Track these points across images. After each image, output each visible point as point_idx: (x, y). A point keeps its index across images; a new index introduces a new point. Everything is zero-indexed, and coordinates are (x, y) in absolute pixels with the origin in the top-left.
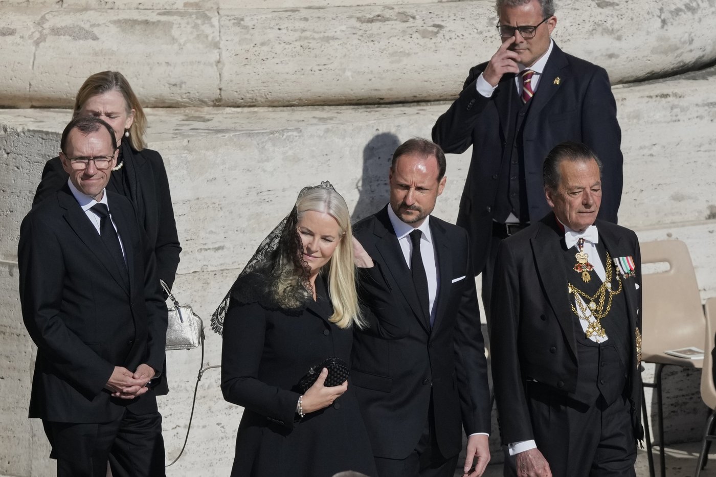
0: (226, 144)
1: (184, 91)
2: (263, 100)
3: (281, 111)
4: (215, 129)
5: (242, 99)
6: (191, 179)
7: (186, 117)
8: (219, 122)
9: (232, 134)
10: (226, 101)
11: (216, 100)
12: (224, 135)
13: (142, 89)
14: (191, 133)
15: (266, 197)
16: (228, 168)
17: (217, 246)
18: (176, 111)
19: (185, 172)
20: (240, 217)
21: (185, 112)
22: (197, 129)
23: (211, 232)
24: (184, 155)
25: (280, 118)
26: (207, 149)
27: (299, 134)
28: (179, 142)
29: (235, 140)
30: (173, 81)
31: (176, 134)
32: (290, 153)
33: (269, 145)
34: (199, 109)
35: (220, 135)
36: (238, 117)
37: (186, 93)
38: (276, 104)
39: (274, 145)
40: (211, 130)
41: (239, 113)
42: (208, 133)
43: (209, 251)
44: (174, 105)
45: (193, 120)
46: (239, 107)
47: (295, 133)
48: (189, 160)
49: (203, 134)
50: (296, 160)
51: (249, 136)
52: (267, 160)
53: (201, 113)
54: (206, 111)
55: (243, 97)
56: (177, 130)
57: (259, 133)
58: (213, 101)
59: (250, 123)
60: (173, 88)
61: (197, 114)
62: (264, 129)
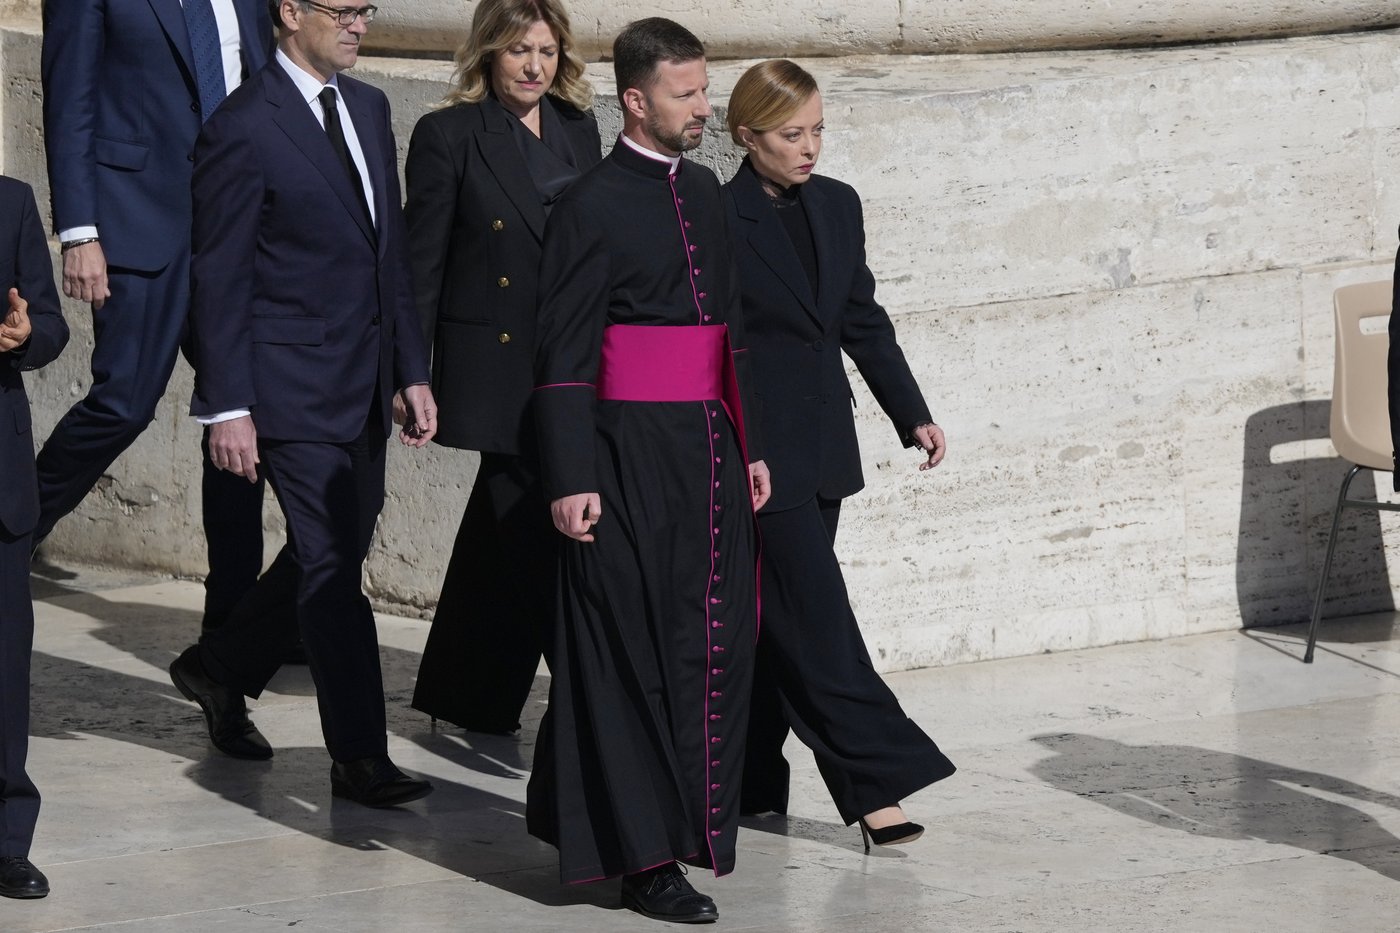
0: (911, 114)
1: (844, 30)
2: (969, 42)
3: (999, 58)
4: (894, 88)
5: (937, 40)
6: (857, 170)
7: (848, 71)
8: (900, 77)
9: (920, 97)
10: (910, 44)
11: (895, 43)
12: (908, 98)
13: (776, 27)
14: (855, 96)
15: (977, 197)
16: (916, 152)
17: (899, 275)
18: (832, 61)
19: (847, 159)
20: (937, 229)
21: (845, 62)
22: (865, 90)
23: (890, 253)
24: (846, 132)
25: (998, 69)
26: (882, 122)
27: (1028, 96)
28: (838, 111)
29: (926, 106)
30: (825, 14)
31: (832, 98)
32: (1014, 125)
33: (980, 114)
34: (868, 57)
35: (901, 99)
36: (930, 70)
37: (846, 33)
38: (989, 48)
39: (988, 114)
40: (888, 91)
41: (931, 63)
42: (883, 96)
43: (886, 283)
44: (828, 53)
45: (859, 76)
46: (931, 53)
47: (1022, 94)
48: (853, 139)
49: (875, 98)
50: (1023, 136)
51: (949, 99)
52: (978, 138)
53: (870, 64)
54: (878, 61)
55: (937, 37)
56: (832, 91)
57: (963, 95)
58: (890, 45)
59: (950, 78)
60: (827, 25)
61: (864, 66)
62: (971, 88)
